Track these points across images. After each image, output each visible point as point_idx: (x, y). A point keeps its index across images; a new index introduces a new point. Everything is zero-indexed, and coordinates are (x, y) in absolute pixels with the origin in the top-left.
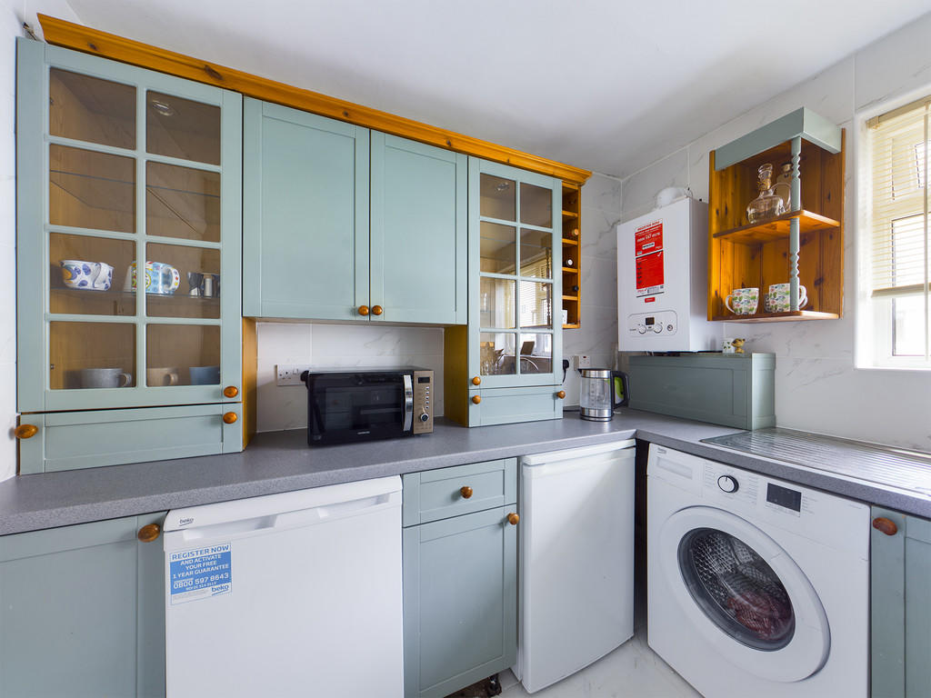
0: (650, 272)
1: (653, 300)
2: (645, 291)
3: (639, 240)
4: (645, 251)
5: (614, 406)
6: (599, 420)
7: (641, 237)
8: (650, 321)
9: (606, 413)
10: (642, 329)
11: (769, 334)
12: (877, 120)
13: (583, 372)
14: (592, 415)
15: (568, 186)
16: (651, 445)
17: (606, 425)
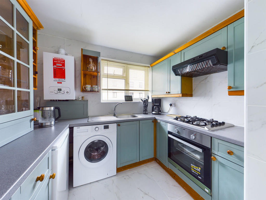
0: (60, 73)
1: (61, 83)
2: (57, 79)
4: (57, 66)
5: (56, 119)
6: (51, 126)
7: (55, 61)
8: (60, 90)
9: (53, 123)
10: (56, 92)
12: (102, 60)
13: (41, 108)
14: (46, 125)
15: (34, 27)
16: (74, 128)
17: (53, 128)
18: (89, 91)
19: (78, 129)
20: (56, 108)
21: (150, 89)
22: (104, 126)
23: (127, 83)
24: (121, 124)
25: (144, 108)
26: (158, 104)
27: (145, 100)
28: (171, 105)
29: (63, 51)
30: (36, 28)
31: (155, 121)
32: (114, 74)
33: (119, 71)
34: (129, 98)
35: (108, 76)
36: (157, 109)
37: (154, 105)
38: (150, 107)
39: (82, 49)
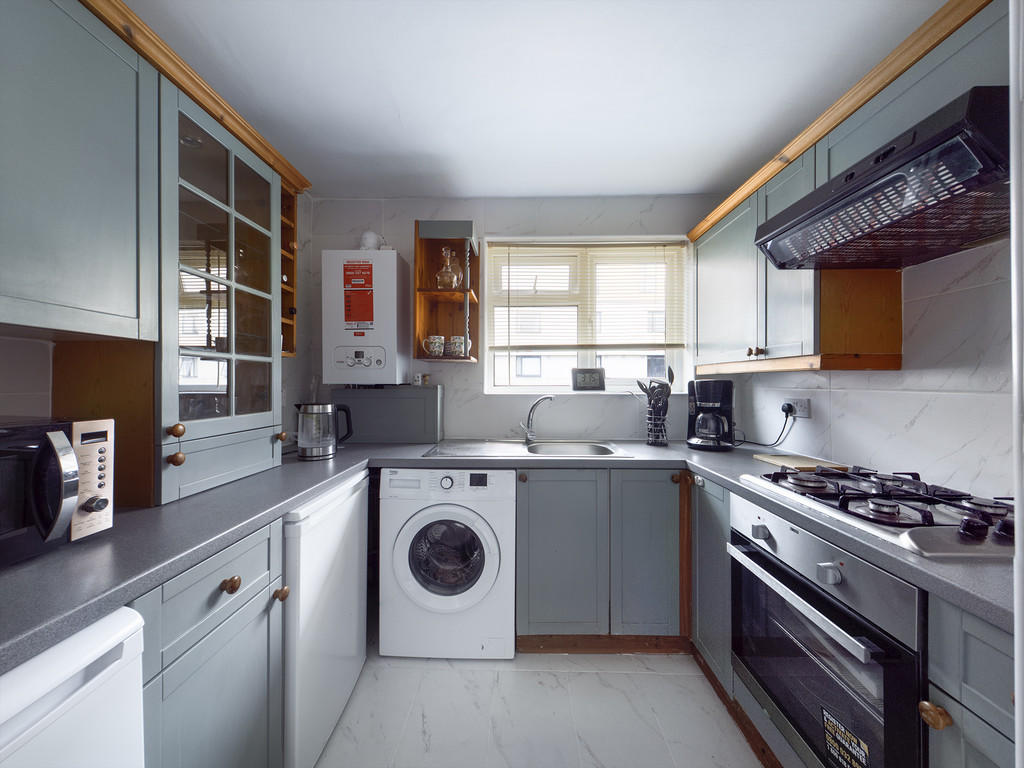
0: (359, 307)
1: (363, 334)
2: (354, 324)
3: (348, 273)
4: (354, 286)
5: (339, 441)
6: (324, 458)
7: (350, 270)
8: (358, 355)
9: (331, 450)
10: (350, 362)
11: (441, 371)
12: (491, 244)
13: (303, 407)
14: (315, 454)
15: (285, 187)
16: (383, 470)
17: (331, 463)
18: (438, 357)
19: (393, 477)
20: (338, 408)
21: (688, 339)
22: (471, 475)
23: (586, 319)
24: (532, 475)
25: (650, 419)
26: (717, 405)
27: (653, 384)
28: (789, 410)
29: (370, 239)
30: (292, 191)
31: (683, 476)
32: (536, 291)
33: (555, 276)
34: (589, 380)
35: (511, 300)
36: (712, 424)
37: (699, 410)
38: (676, 417)
39: (417, 222)
